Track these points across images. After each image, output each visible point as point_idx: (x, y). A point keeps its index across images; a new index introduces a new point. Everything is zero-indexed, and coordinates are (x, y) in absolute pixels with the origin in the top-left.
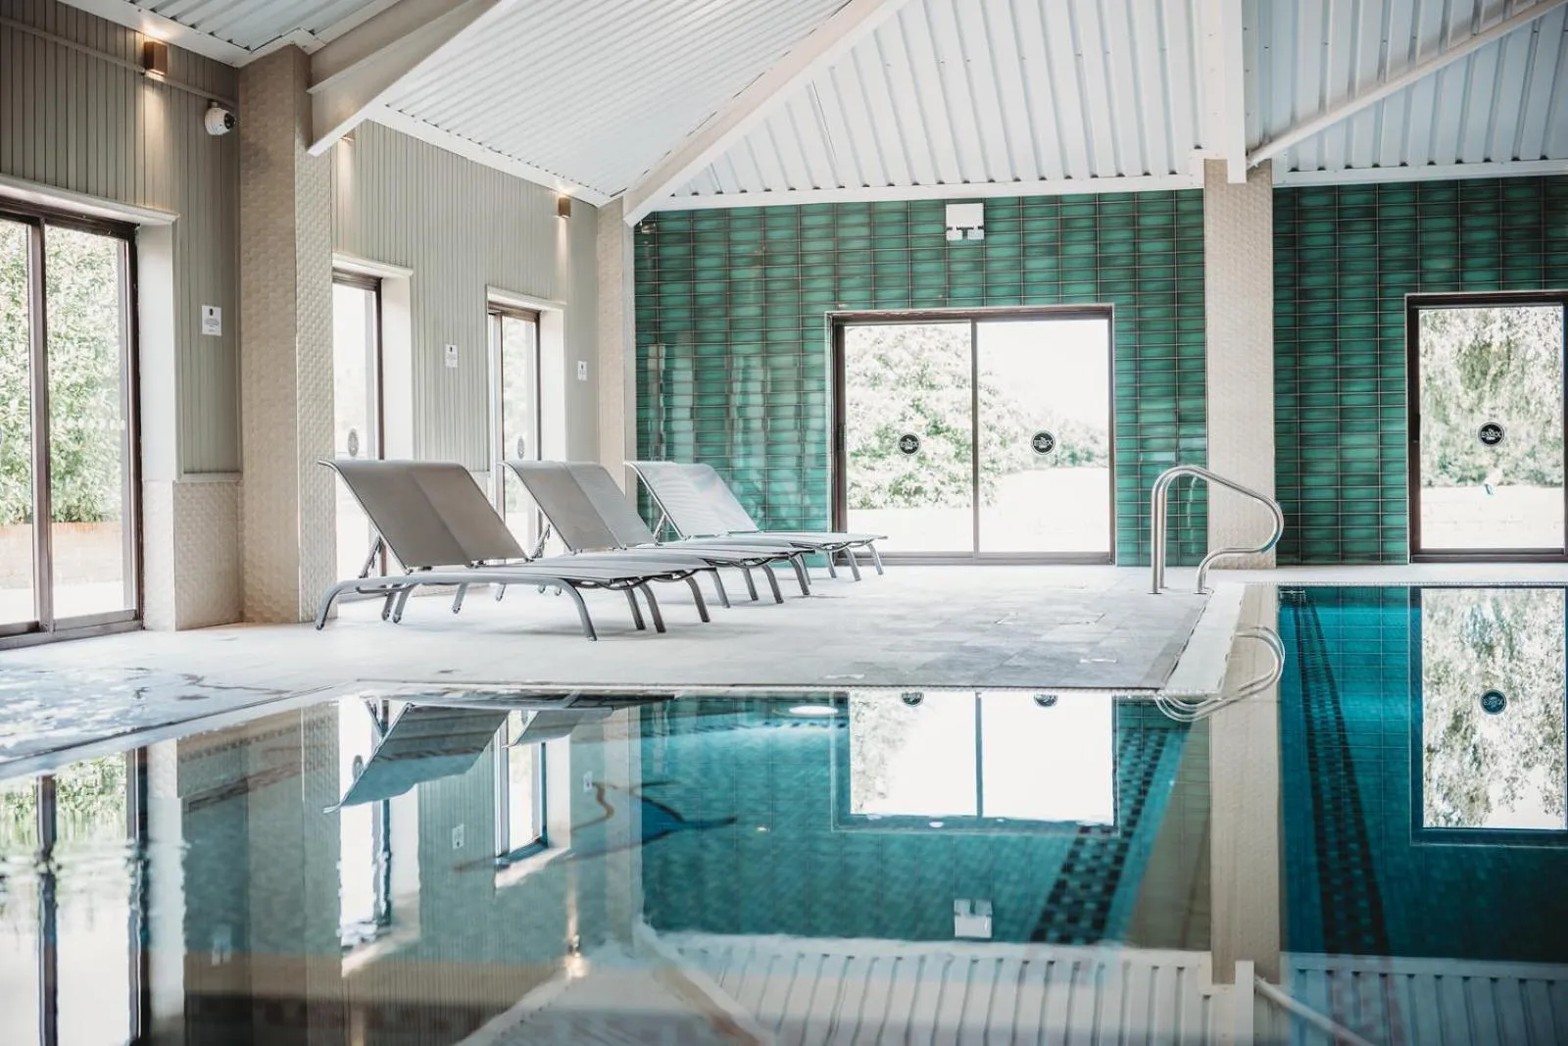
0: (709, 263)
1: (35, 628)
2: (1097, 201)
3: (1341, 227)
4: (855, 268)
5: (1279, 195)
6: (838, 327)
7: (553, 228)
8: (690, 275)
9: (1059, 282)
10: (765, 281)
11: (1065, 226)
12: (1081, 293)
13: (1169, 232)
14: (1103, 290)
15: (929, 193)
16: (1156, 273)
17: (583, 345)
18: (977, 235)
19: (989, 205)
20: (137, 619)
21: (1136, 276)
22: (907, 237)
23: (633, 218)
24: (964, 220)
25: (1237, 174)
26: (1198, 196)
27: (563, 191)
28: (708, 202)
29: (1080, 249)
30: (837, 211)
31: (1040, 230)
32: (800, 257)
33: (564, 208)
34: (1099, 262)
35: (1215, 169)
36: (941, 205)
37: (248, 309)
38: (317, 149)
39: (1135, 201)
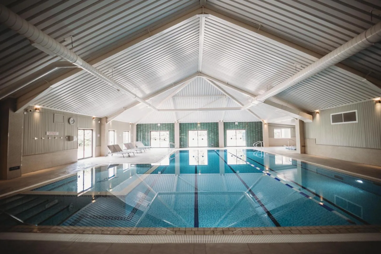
0: (142, 127)
1: (83, 158)
2: (168, 124)
3: (184, 126)
4: (152, 128)
5: (180, 124)
6: (150, 132)
7: (129, 125)
8: (140, 128)
9: (165, 129)
10: (145, 129)
11: (166, 125)
12: (167, 130)
13: (173, 126)
14: (168, 129)
15: (156, 123)
16: (172, 129)
17: (132, 133)
18: (160, 126)
19: (161, 124)
20: (92, 157)
21: (170, 128)
22: (155, 126)
23: (136, 124)
24: (159, 125)
25: (177, 122)
26: (174, 123)
27: (130, 123)
28: (141, 123)
29: (167, 127)
30: (151, 124)
31: (164, 125)
32: (148, 127)
33: (130, 124)
34: (168, 128)
35: (175, 122)
36: (157, 124)
37: (102, 134)
38: (108, 123)
39: (170, 124)
